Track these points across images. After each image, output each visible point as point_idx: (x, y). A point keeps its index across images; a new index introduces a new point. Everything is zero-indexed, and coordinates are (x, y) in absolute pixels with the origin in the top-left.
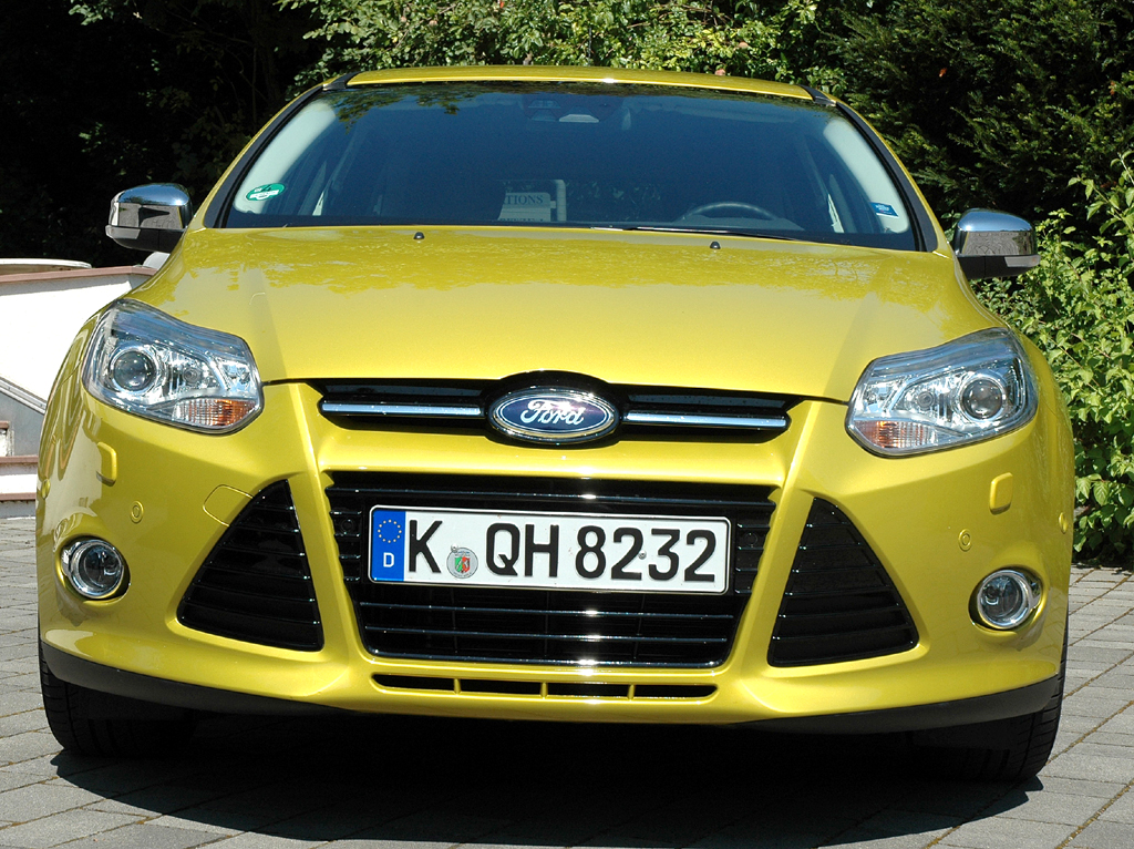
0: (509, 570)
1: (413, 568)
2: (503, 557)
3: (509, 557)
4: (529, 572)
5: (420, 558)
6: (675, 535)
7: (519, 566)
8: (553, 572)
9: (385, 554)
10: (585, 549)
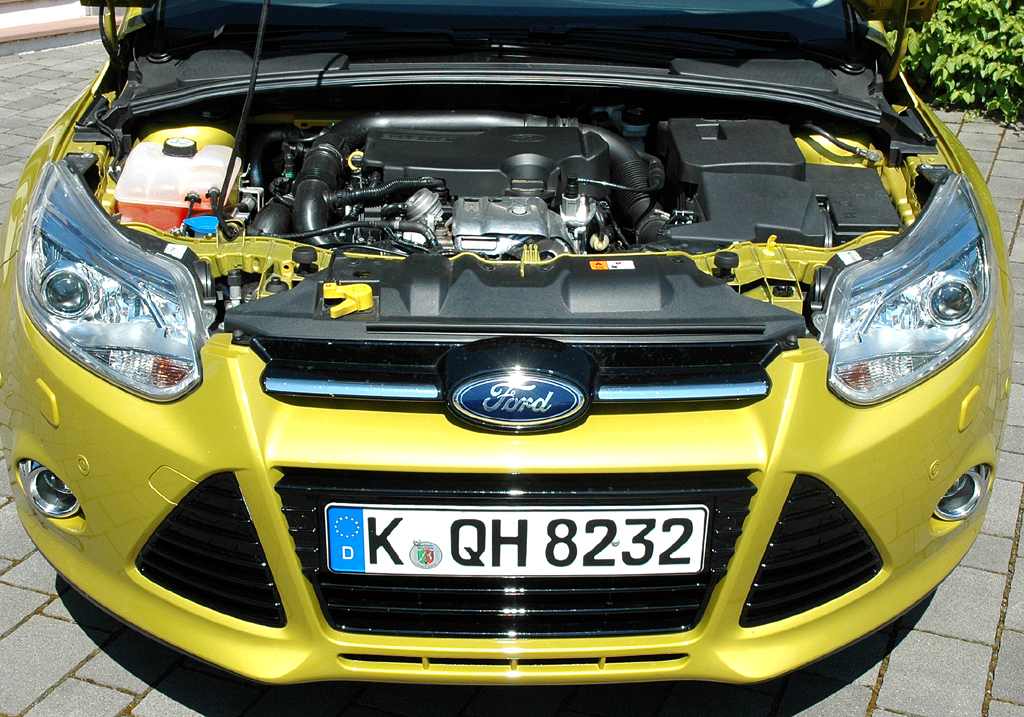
0: (475, 560)
1: (373, 560)
2: (469, 550)
3: (475, 549)
4: (496, 562)
5: (381, 551)
6: (650, 524)
7: (487, 557)
8: (522, 561)
9: (344, 548)
10: (555, 540)
